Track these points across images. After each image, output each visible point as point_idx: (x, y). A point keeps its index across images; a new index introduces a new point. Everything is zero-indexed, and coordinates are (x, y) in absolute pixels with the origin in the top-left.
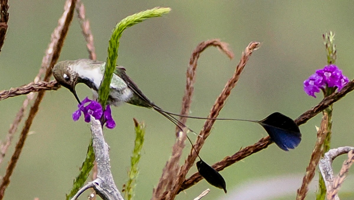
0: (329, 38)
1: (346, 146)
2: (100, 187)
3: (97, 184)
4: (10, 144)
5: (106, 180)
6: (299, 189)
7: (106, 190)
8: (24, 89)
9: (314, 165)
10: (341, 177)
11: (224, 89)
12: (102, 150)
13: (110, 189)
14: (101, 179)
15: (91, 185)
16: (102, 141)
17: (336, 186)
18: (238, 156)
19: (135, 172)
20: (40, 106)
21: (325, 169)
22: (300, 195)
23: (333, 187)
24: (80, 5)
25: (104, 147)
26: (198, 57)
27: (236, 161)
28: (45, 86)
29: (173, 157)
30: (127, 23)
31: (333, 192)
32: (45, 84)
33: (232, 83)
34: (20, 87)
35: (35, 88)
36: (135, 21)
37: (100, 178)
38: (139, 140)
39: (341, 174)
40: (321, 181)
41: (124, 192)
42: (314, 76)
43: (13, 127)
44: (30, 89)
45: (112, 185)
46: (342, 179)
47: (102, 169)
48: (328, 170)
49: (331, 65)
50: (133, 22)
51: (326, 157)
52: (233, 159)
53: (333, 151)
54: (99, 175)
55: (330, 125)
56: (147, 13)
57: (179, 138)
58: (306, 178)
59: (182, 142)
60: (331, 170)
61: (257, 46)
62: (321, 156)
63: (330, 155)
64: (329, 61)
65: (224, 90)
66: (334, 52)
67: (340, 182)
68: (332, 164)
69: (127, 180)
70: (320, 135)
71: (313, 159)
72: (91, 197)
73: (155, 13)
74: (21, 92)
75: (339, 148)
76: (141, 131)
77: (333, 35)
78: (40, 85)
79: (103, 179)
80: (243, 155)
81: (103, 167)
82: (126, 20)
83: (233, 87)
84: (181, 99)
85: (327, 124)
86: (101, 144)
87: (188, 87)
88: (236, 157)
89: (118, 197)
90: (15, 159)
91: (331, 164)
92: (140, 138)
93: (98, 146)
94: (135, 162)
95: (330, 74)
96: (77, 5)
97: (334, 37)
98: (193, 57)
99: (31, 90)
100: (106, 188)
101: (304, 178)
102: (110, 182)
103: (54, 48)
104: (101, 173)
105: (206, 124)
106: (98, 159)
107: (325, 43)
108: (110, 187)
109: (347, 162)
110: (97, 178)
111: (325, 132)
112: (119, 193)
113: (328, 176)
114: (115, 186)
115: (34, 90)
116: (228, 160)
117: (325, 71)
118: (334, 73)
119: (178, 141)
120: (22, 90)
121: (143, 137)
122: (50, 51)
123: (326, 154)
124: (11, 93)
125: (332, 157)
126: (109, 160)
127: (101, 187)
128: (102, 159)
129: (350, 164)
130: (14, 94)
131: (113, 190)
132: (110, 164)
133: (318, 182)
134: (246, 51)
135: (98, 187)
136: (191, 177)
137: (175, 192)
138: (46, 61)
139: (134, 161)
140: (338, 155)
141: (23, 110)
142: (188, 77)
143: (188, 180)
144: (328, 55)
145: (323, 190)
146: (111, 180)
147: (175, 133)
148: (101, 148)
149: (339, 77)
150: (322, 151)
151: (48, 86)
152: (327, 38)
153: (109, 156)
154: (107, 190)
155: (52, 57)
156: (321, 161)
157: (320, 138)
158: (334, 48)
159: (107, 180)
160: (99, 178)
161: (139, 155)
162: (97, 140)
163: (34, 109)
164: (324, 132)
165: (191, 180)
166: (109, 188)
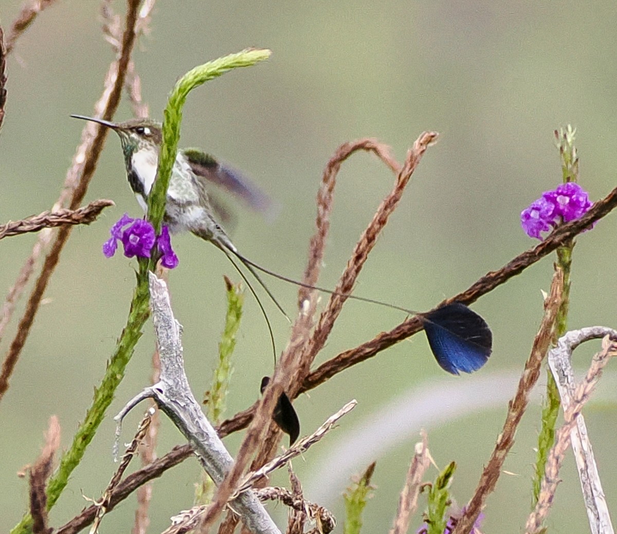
0: (565, 136)
1: (596, 325)
2: (164, 397)
3: (161, 391)
4: (9, 321)
5: (175, 384)
6: (513, 399)
7: (175, 402)
8: (32, 223)
9: (539, 358)
10: (589, 381)
11: (377, 214)
12: (169, 331)
13: (184, 401)
14: (167, 383)
15: (150, 392)
16: (168, 316)
17: (580, 397)
18: (401, 332)
19: (226, 369)
20: (62, 254)
21: (558, 366)
22: (513, 411)
23: (576, 399)
24: (133, 79)
25: (172, 326)
26: (338, 169)
27: (398, 341)
28: (68, 217)
29: (294, 344)
30: (196, 77)
31: (575, 407)
32: (69, 214)
33: (391, 204)
34: (25, 219)
35: (51, 220)
36: (209, 75)
37: (166, 380)
38: (234, 313)
39: (589, 377)
40: (552, 386)
41: (207, 404)
42: (540, 203)
43: (15, 291)
44: (42, 222)
45: (187, 394)
46: (590, 385)
47: (169, 364)
48: (564, 368)
49: (570, 184)
50: (205, 76)
51: (561, 346)
52: (393, 337)
53: (573, 335)
54: (163, 376)
55: (566, 288)
56: (229, 59)
57: (303, 312)
58: (525, 381)
59: (309, 318)
60: (569, 368)
61: (433, 138)
62: (551, 344)
63: (568, 341)
64: (566, 177)
65: (376, 216)
66: (574, 160)
67: (587, 390)
68: (572, 357)
69: (212, 383)
70: (549, 306)
71: (538, 346)
72: (149, 413)
73: (244, 60)
74: (27, 228)
75: (583, 329)
76: (237, 299)
77: (572, 131)
78: (60, 216)
79: (171, 382)
80: (409, 330)
81: (170, 362)
82: (193, 72)
83: (392, 211)
84: (308, 243)
85: (562, 285)
86: (167, 321)
87: (319, 221)
88: (398, 333)
89: (197, 414)
90: (17, 346)
91: (569, 358)
92: (235, 309)
93: (163, 324)
94: (227, 353)
95: (567, 200)
96: (127, 79)
97: (574, 136)
98: (328, 170)
99: (44, 224)
100: (175, 397)
101: (522, 380)
102: (182, 387)
103: (87, 153)
104: (166, 371)
105: (345, 275)
106: (163, 348)
107: (559, 146)
108: (182, 396)
109: (600, 355)
110: (160, 379)
111: (558, 300)
112: (199, 407)
113: (564, 378)
114: (192, 395)
115: (50, 224)
116: (384, 338)
117: (559, 194)
118: (574, 197)
119: (302, 316)
120: (28, 224)
121: (240, 308)
122: (81, 158)
123: (561, 340)
124: (9, 230)
125: (571, 345)
126: (182, 349)
127: (167, 397)
128: (169, 348)
129: (606, 360)
130: (15, 231)
131: (189, 401)
132: (182, 357)
133: (546, 387)
134: (415, 147)
135: (161, 397)
136: (319, 369)
137: (291, 395)
138: (73, 175)
139: (225, 351)
140: (582, 342)
141: (32, 262)
142: (319, 203)
143: (313, 374)
144: (565, 164)
145: (555, 403)
146: (185, 384)
147: (296, 303)
148: (167, 328)
149: (583, 205)
150: (554, 334)
151: (74, 217)
152: (562, 135)
153: (182, 343)
154: (178, 401)
155: (83, 168)
156: (551, 352)
157: (549, 312)
158: (574, 155)
159: (178, 383)
160: (163, 380)
161: (233, 340)
162: (161, 314)
163: (52, 260)
164: (556, 301)
165: (319, 374)
166: (181, 398)
